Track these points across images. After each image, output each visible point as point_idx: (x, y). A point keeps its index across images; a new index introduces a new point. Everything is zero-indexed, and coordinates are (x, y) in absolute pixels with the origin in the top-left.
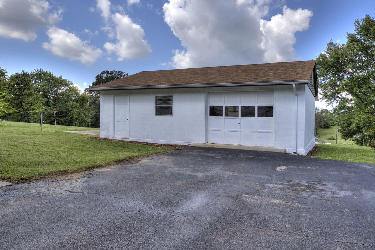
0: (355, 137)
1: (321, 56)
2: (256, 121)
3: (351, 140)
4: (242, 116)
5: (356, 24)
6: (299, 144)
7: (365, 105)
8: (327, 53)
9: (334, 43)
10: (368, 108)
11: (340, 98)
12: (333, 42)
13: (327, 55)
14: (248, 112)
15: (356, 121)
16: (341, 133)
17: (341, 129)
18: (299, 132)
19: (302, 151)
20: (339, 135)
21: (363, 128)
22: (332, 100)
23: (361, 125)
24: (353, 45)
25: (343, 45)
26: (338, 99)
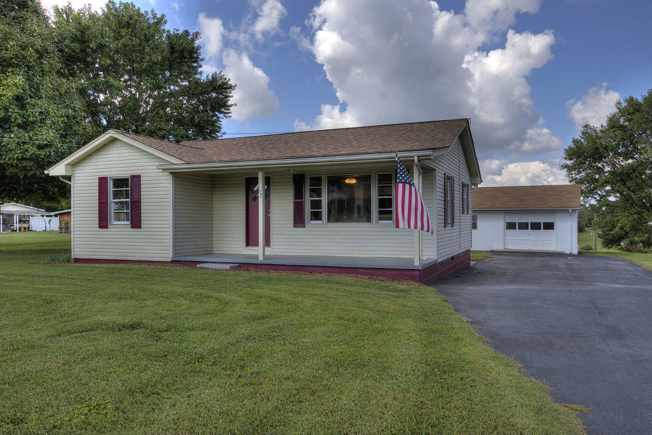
0: (622, 244)
1: (575, 141)
2: (542, 232)
3: (617, 249)
4: (531, 229)
5: (618, 105)
6: (573, 247)
7: (630, 204)
8: (582, 138)
9: (592, 125)
10: (634, 207)
11: (599, 195)
12: (589, 124)
13: (583, 140)
14: (536, 226)
15: (620, 225)
16: (601, 240)
17: (601, 233)
18: (573, 239)
19: (575, 252)
20: (600, 241)
21: (629, 232)
22: (590, 198)
23: (627, 228)
24: (614, 132)
25: (602, 126)
26: (597, 196)
